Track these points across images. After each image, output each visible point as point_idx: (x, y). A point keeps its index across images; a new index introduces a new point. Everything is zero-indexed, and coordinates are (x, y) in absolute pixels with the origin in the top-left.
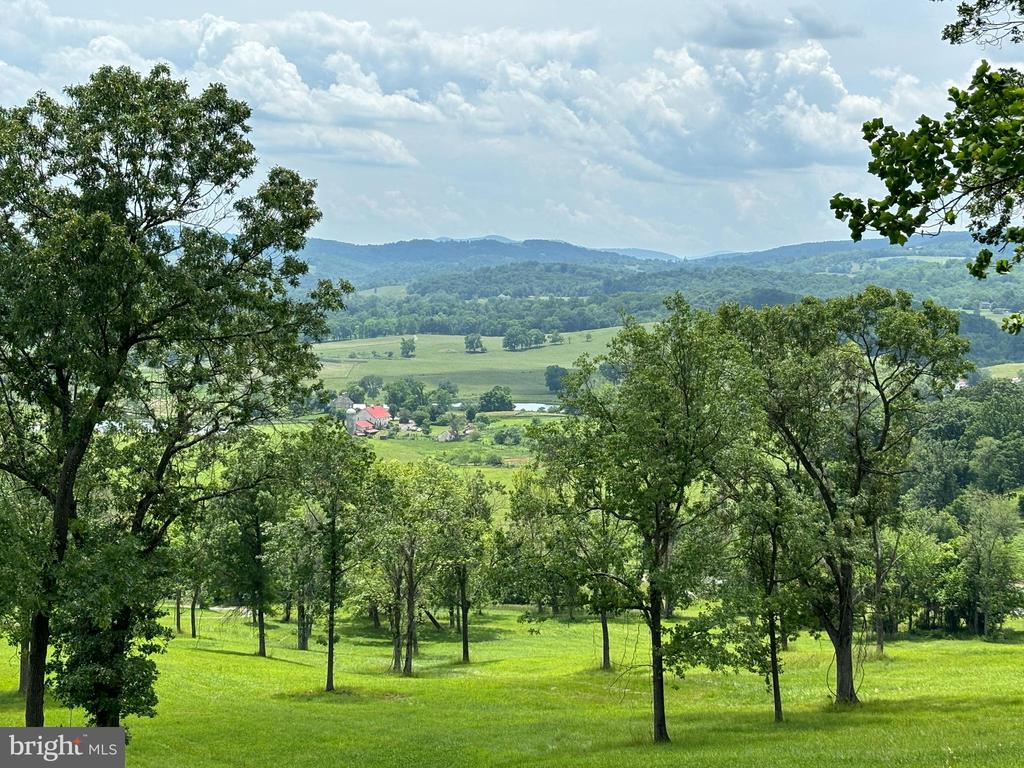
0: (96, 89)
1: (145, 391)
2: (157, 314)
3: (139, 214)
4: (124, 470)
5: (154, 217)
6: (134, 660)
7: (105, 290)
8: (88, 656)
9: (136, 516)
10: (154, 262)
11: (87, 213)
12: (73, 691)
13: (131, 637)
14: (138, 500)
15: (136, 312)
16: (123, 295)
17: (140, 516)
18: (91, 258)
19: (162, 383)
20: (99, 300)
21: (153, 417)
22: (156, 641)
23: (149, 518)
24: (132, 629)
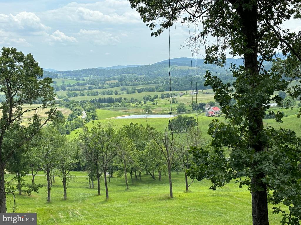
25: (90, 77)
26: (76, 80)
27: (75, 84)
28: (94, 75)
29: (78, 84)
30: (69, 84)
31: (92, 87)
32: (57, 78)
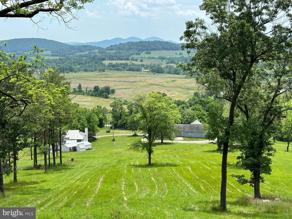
6: (264, 157)
8: (250, 155)
24: (264, 148)
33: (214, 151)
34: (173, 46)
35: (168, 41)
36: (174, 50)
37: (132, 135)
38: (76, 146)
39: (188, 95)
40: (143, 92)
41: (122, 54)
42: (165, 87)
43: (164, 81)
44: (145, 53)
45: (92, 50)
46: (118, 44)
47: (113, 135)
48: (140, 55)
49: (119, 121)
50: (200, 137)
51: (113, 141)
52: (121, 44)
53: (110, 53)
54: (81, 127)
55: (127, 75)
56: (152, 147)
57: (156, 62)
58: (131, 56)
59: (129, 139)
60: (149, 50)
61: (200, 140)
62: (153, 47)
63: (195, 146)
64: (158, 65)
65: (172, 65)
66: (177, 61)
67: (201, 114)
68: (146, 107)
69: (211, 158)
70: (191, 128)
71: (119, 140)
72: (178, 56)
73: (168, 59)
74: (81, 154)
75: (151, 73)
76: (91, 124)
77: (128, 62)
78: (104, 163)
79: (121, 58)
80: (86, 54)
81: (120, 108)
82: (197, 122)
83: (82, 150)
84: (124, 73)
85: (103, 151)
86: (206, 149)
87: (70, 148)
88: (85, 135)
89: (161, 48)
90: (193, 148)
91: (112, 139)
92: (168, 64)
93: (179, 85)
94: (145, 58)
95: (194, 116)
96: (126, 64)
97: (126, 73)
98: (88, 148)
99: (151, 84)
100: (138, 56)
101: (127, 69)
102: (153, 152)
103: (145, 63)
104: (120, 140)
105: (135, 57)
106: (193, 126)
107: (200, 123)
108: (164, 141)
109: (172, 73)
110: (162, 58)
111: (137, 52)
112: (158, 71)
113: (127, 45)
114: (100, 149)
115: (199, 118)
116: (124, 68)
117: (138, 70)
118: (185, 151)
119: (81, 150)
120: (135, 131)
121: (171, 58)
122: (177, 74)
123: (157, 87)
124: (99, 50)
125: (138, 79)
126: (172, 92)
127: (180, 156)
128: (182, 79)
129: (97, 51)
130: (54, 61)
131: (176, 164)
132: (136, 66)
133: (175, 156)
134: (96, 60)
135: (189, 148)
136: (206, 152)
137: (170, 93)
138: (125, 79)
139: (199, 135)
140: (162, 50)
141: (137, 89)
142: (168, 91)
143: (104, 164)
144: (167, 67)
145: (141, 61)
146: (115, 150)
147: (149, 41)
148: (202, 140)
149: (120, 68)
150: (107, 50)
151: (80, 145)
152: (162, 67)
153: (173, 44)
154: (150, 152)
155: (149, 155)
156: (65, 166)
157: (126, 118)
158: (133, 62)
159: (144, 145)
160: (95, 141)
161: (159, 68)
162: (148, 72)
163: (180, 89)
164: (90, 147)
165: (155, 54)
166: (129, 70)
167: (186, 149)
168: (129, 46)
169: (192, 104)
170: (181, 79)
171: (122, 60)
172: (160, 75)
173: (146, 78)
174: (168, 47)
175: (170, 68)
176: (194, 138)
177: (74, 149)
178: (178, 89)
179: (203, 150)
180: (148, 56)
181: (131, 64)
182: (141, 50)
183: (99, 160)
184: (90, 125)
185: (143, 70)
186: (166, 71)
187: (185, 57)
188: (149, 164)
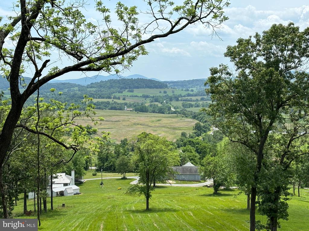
0: (271, 31)
1: (283, 121)
2: (288, 98)
3: (283, 68)
4: (278, 145)
5: (287, 69)
6: (281, 202)
7: (272, 91)
8: (267, 200)
9: (281, 159)
10: (287, 82)
11: (268, 68)
12: (263, 210)
13: (280, 195)
14: (282, 154)
15: (282, 97)
16: (278, 92)
17: (282, 159)
18: (268, 82)
19: (289, 119)
20: (271, 94)
21: (286, 129)
22: (288, 197)
23: (285, 160)
24: (281, 193)
25: (197, 87)
26: (185, 91)
27: (186, 95)
28: (200, 86)
29: (189, 95)
30: (180, 94)
31: (205, 98)
32: (166, 88)
33: (210, 195)
34: (157, 84)
35: (152, 78)
36: (158, 88)
37: (121, 178)
38: (64, 190)
39: (175, 135)
40: (127, 132)
41: (104, 92)
42: (150, 126)
43: (148, 120)
44: (128, 91)
45: (71, 88)
46: (99, 82)
47: (101, 178)
48: (122, 93)
49: (106, 164)
50: (193, 180)
51: (101, 184)
52: (102, 82)
53: (91, 91)
54: (67, 170)
55: (110, 114)
56: (150, 191)
57: (140, 101)
58: (113, 94)
59: (118, 182)
60: (131, 88)
61: (193, 183)
62: (136, 85)
63: (190, 190)
64: (142, 104)
65: (156, 103)
66: (161, 99)
67: (193, 156)
68: (144, 149)
69: (210, 203)
70: (184, 170)
71: (107, 183)
72: (162, 94)
73: (151, 97)
74: (70, 199)
75: (134, 112)
76: (78, 166)
77: (110, 100)
78: (97, 208)
79: (103, 96)
80: (65, 92)
81: (107, 150)
82: (189, 164)
83: (70, 195)
84: (106, 112)
85: (93, 195)
86: (202, 193)
87: (57, 192)
88: (72, 179)
89: (145, 86)
90: (187, 192)
91: (100, 182)
92: (152, 103)
93: (164, 125)
94: (127, 96)
95: (185, 158)
96: (107, 103)
97: (108, 112)
98: (75, 193)
99: (135, 124)
100: (120, 94)
101: (109, 108)
102: (151, 197)
103: (128, 102)
104: (109, 184)
105: (117, 95)
106: (185, 169)
107: (192, 165)
108: (156, 184)
109: (156, 113)
110: (146, 97)
111: (119, 90)
112: (142, 110)
113: (108, 83)
114: (89, 194)
115: (190, 160)
116: (105, 106)
117: (120, 109)
118: (180, 195)
119: (68, 195)
120: (124, 174)
121: (155, 96)
122: (162, 113)
123: (142, 127)
124: (79, 87)
125: (121, 118)
126: (158, 132)
127: (177, 201)
128: (168, 119)
129: (76, 88)
130: (30, 100)
131: (175, 209)
132: (118, 104)
133: (172, 200)
134: (75, 99)
135: (183, 192)
136: (202, 196)
137: (156, 133)
138: (108, 119)
139: (192, 178)
140: (146, 88)
141: (120, 129)
142: (154, 131)
143: (98, 210)
144: (151, 106)
145: (124, 99)
146: (105, 195)
147: (132, 78)
148: (196, 183)
149: (102, 107)
150: (88, 88)
151: (67, 190)
152: (146, 106)
153: (157, 82)
154: (148, 196)
155: (147, 200)
156: (57, 212)
157: (113, 160)
158: (115, 100)
159: (142, 190)
160: (81, 185)
161: (143, 107)
162: (131, 111)
163: (165, 129)
164: (79, 192)
165: (138, 92)
166: (112, 109)
167: (180, 193)
168: (111, 83)
169: (180, 144)
170: (166, 119)
171: (103, 98)
172: (145, 114)
173: (130, 117)
174: (152, 85)
175: (155, 107)
176: (187, 181)
177: (62, 194)
178: (163, 129)
179: (199, 194)
180: (131, 94)
181: (113, 102)
182: (123, 88)
183: (91, 205)
184: (76, 168)
185: (126, 108)
186: (150, 109)
187: (169, 95)
188: (147, 209)
